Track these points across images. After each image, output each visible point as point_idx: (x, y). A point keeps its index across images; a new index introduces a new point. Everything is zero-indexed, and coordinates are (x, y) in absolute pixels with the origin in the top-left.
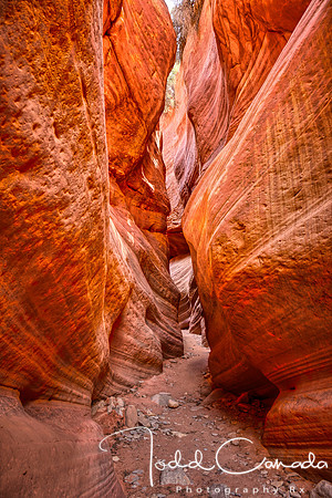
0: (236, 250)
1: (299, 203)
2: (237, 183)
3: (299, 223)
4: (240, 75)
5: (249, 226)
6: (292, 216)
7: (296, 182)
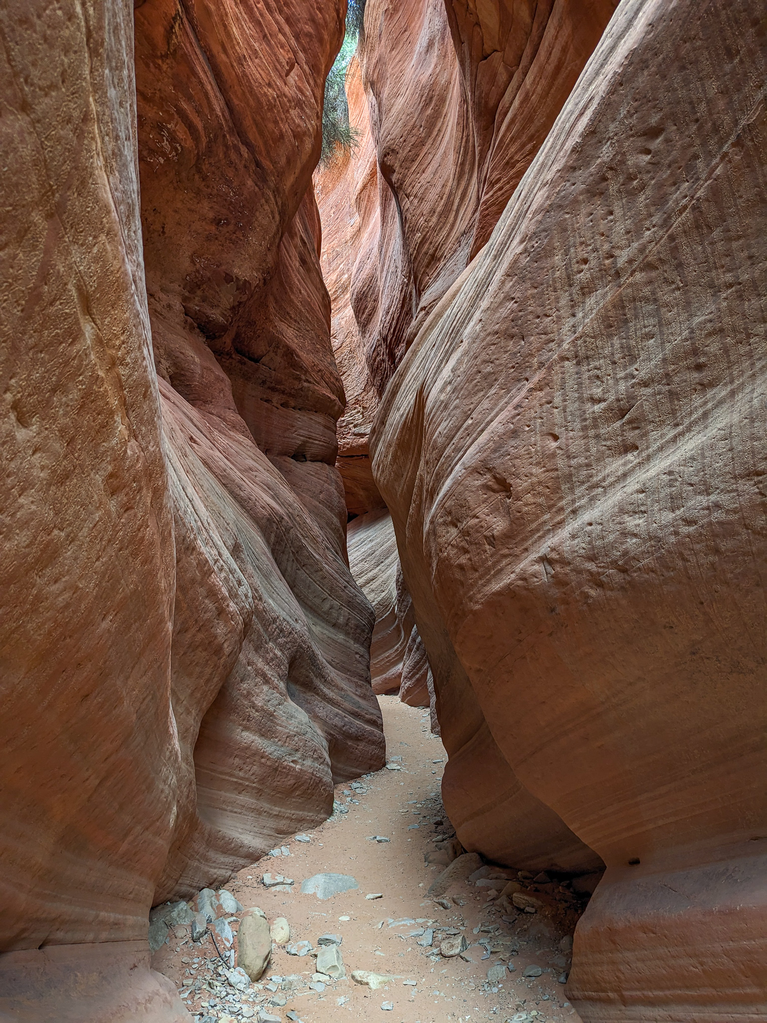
0: (492, 540)
1: (631, 436)
2: (489, 380)
3: (633, 484)
4: (502, 77)
5: (519, 485)
6: (616, 465)
7: (622, 386)
